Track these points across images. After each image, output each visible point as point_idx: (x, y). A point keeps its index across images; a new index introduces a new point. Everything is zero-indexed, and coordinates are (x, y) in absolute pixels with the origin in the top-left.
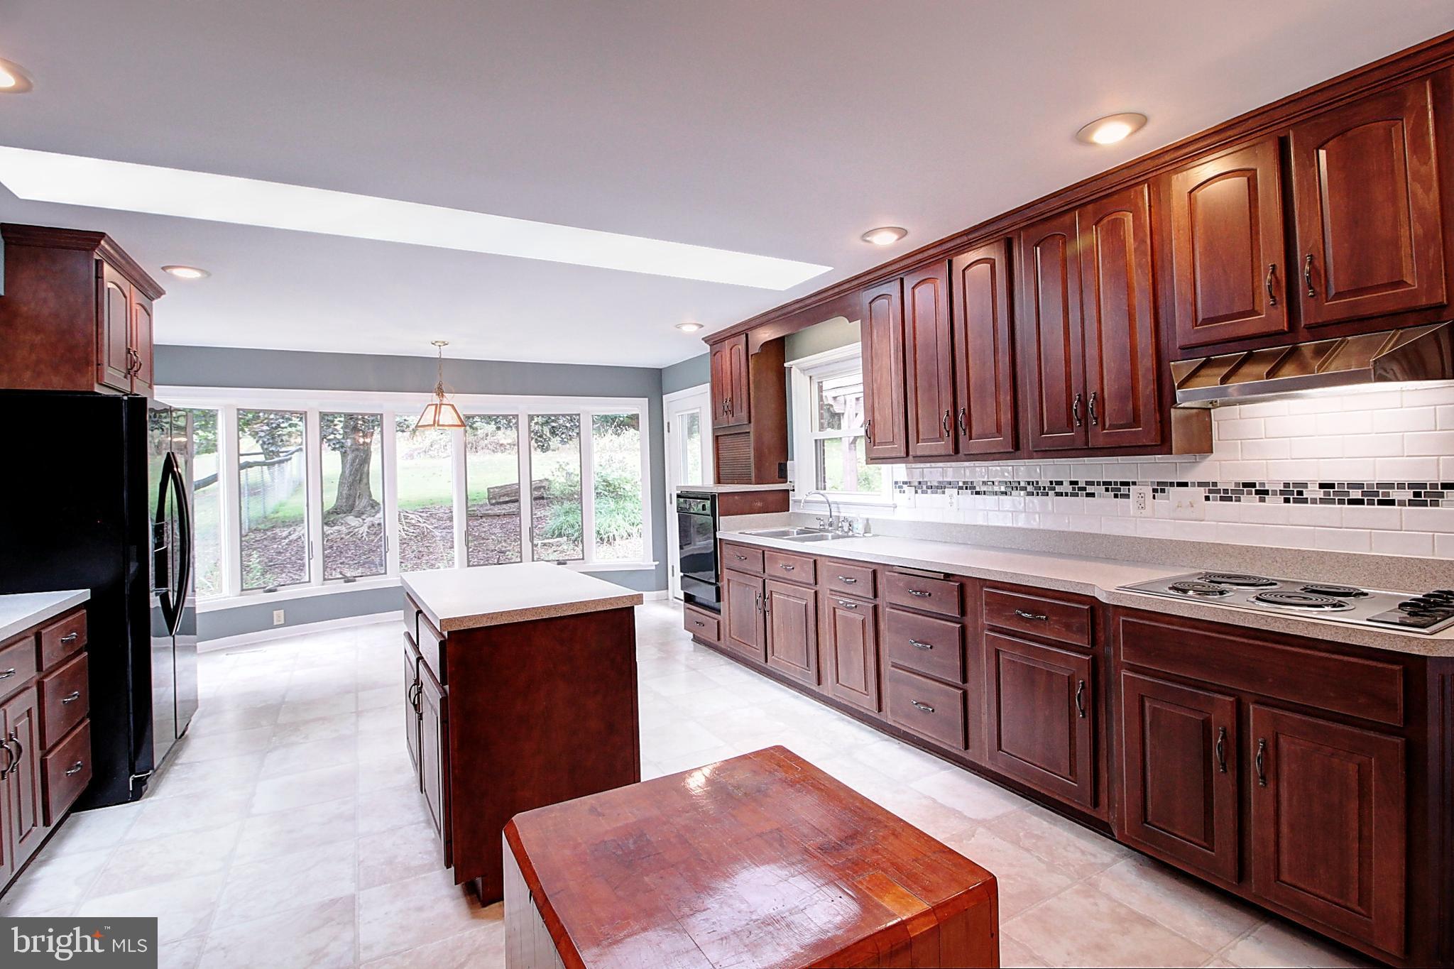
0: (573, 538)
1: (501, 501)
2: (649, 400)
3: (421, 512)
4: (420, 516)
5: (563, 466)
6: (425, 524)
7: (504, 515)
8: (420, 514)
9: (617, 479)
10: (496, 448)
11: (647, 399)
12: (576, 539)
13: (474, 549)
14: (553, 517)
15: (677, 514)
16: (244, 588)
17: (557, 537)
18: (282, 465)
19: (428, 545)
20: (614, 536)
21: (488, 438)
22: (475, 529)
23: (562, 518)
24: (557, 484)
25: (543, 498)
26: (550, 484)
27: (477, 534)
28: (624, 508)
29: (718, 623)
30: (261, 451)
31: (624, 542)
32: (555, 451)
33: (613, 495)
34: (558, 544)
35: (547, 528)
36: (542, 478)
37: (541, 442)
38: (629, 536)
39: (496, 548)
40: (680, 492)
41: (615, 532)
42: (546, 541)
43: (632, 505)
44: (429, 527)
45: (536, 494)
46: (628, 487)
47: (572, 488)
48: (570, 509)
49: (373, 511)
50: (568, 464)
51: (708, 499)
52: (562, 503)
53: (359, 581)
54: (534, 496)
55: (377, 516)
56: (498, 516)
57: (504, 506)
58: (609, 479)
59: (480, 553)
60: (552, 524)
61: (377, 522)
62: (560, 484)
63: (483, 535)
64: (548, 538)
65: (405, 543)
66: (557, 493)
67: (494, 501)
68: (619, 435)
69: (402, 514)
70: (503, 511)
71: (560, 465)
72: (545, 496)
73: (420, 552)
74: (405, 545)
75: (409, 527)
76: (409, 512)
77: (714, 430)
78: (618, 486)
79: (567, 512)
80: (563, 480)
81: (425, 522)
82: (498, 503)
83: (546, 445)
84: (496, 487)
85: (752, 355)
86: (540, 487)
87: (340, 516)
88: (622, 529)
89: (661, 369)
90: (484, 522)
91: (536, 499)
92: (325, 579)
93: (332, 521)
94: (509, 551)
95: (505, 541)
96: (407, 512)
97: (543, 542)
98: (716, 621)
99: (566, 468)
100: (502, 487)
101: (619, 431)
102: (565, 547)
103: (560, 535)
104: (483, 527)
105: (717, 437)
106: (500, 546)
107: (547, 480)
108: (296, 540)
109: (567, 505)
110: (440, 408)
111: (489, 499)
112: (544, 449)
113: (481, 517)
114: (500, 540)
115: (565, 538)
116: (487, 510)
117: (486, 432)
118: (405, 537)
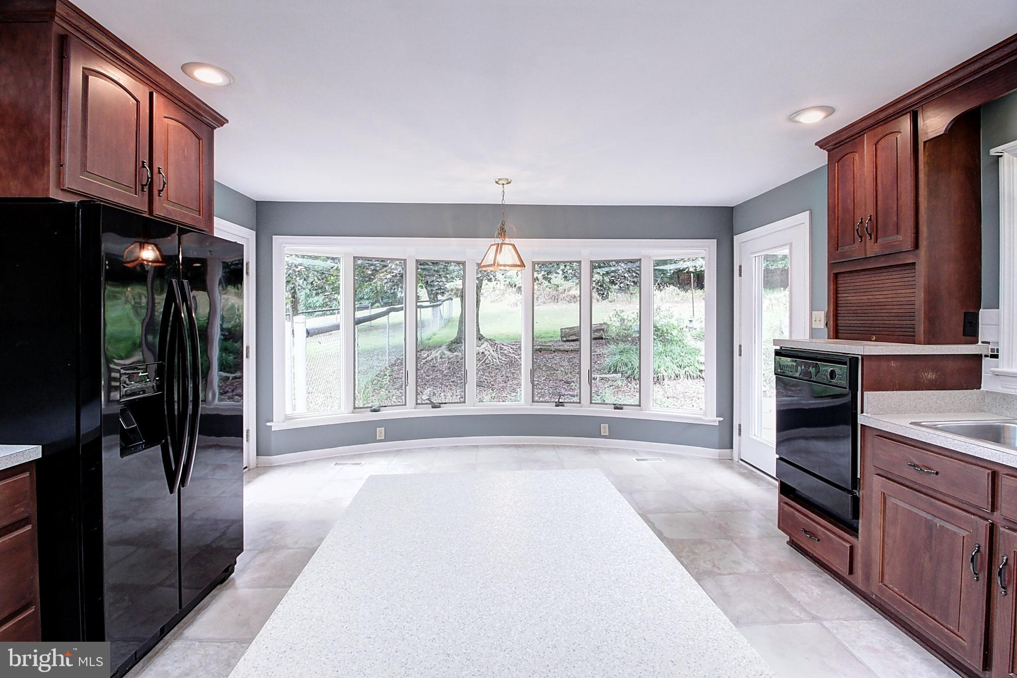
0: (627, 375)
1: (570, 339)
2: (717, 241)
3: (513, 345)
4: (511, 348)
5: (619, 313)
6: (514, 355)
7: (572, 351)
8: (512, 346)
9: (665, 325)
10: (571, 300)
11: (716, 240)
12: (629, 376)
13: (546, 378)
14: (610, 354)
15: (775, 376)
16: (357, 406)
17: (613, 373)
18: (435, 308)
19: (513, 371)
20: (663, 376)
21: (565, 292)
22: (549, 360)
23: (618, 357)
24: (614, 327)
25: (602, 338)
26: (608, 328)
27: (550, 366)
28: (671, 351)
29: (852, 548)
30: (428, 299)
31: (672, 383)
32: (612, 302)
33: (661, 338)
34: (613, 379)
35: (605, 365)
36: (602, 322)
37: (602, 290)
38: (677, 377)
39: (564, 379)
40: (778, 348)
41: (665, 374)
42: (604, 376)
43: (678, 348)
44: (516, 356)
45: (597, 335)
46: (675, 333)
47: (626, 332)
48: (624, 349)
49: (480, 343)
50: (623, 311)
51: (845, 364)
52: (618, 343)
53: (443, 407)
54: (593, 336)
55: (482, 347)
56: (567, 351)
57: (572, 343)
58: (658, 325)
59: (551, 382)
60: (608, 361)
61: (481, 351)
62: (616, 327)
63: (554, 366)
64: (606, 374)
65: (498, 369)
66: (614, 335)
67: (565, 339)
68: (661, 291)
69: (499, 346)
70: (571, 348)
71: (617, 312)
72: (604, 337)
73: (507, 377)
74: (498, 371)
75: (502, 356)
76: (504, 344)
77: (831, 266)
78: (665, 331)
79: (622, 352)
80: (618, 324)
81: (513, 353)
82: (568, 341)
83: (605, 293)
84: (567, 328)
85: (925, 142)
86: (600, 330)
87: (459, 345)
88: (670, 371)
89: (733, 207)
90: (556, 356)
91: (595, 339)
92: (417, 404)
93: (454, 349)
94: (573, 382)
95: (571, 373)
96: (503, 345)
97: (601, 376)
98: (848, 545)
99: (622, 315)
100: (571, 328)
101: (661, 288)
102: (620, 383)
103: (615, 372)
104: (555, 360)
105: (836, 275)
106: (566, 377)
107: (605, 324)
108: (430, 361)
109: (621, 346)
110: (501, 248)
111: (562, 337)
112: (604, 297)
113: (554, 351)
114: (567, 372)
115: (620, 375)
116: (559, 346)
117: (564, 288)
118: (499, 364)
